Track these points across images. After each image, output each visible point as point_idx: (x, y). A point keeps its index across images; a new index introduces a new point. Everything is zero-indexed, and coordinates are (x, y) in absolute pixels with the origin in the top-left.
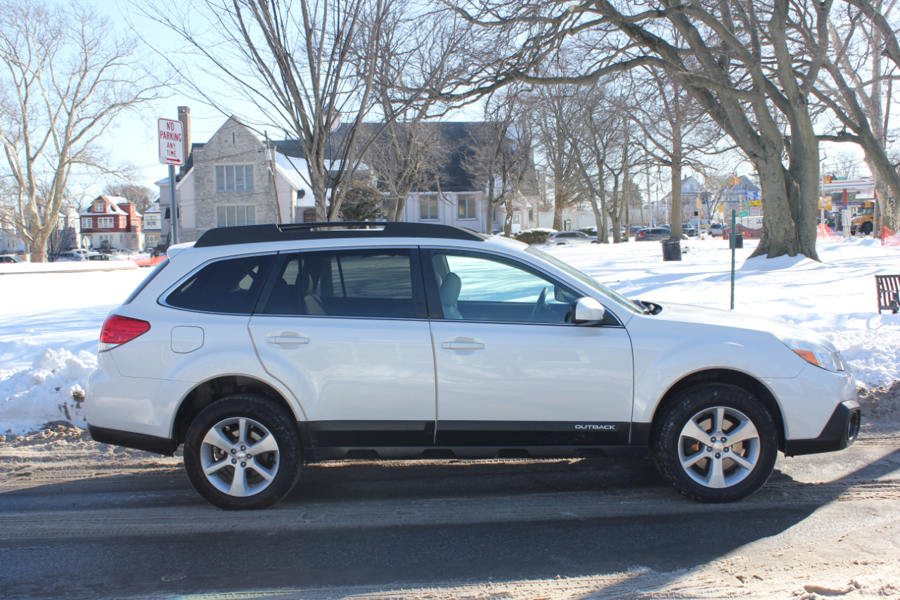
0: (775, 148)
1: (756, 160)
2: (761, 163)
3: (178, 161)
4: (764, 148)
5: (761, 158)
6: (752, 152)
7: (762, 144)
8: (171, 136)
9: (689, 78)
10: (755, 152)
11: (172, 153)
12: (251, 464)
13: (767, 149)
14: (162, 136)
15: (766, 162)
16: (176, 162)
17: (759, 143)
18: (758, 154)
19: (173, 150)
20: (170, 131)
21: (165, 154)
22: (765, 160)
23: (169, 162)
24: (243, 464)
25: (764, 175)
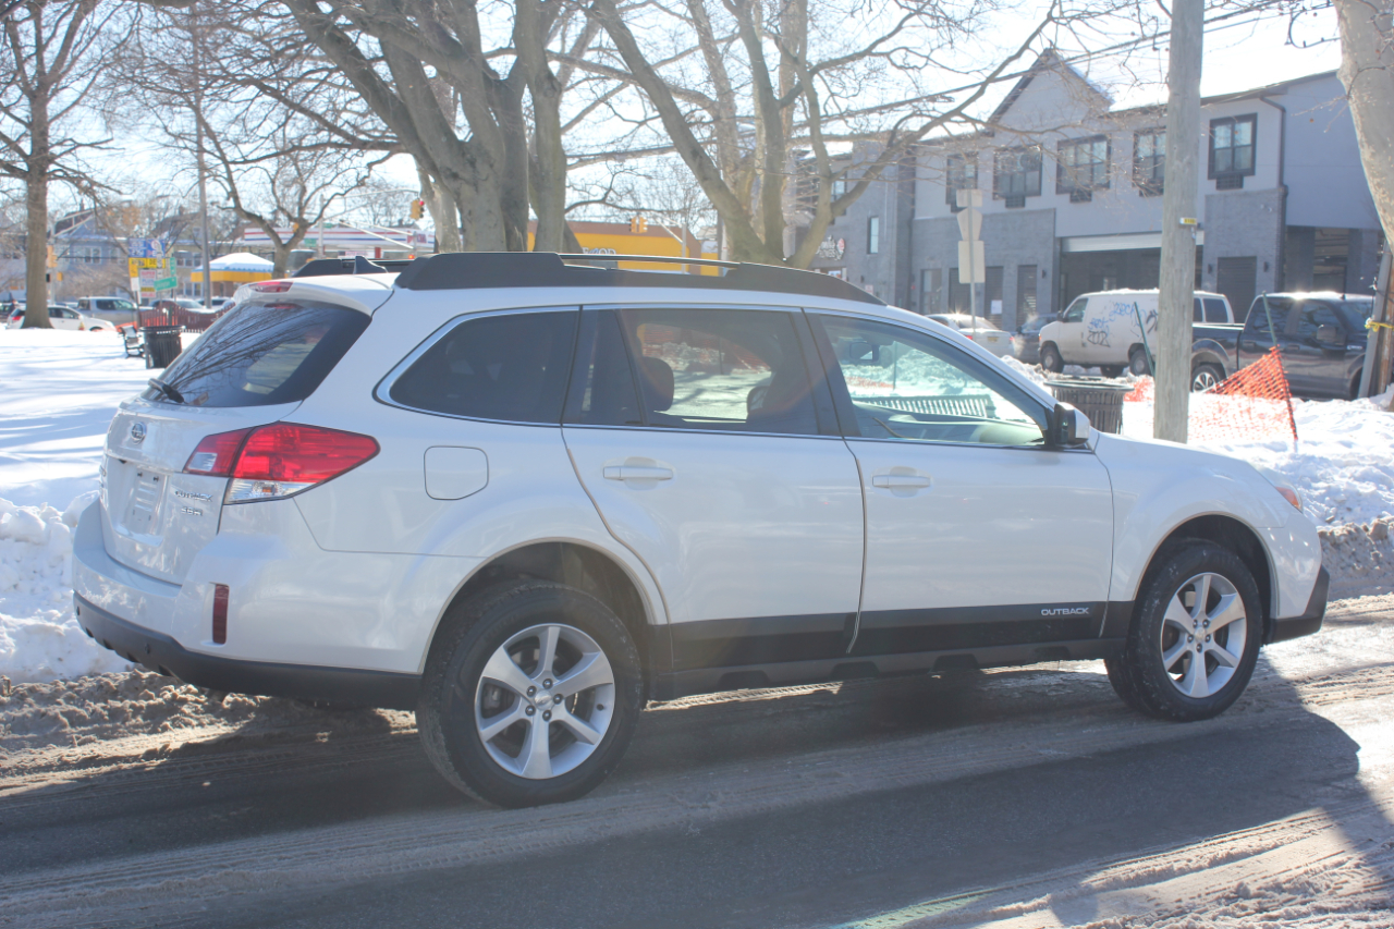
0: (491, 166)
1: (454, 185)
2: (467, 191)
4: (472, 163)
5: (467, 182)
6: (449, 169)
7: (468, 156)
10: (454, 170)
12: (561, 713)
13: (479, 165)
15: (477, 190)
17: (464, 154)
18: (461, 174)
22: (475, 185)
24: (547, 715)
25: (470, 213)
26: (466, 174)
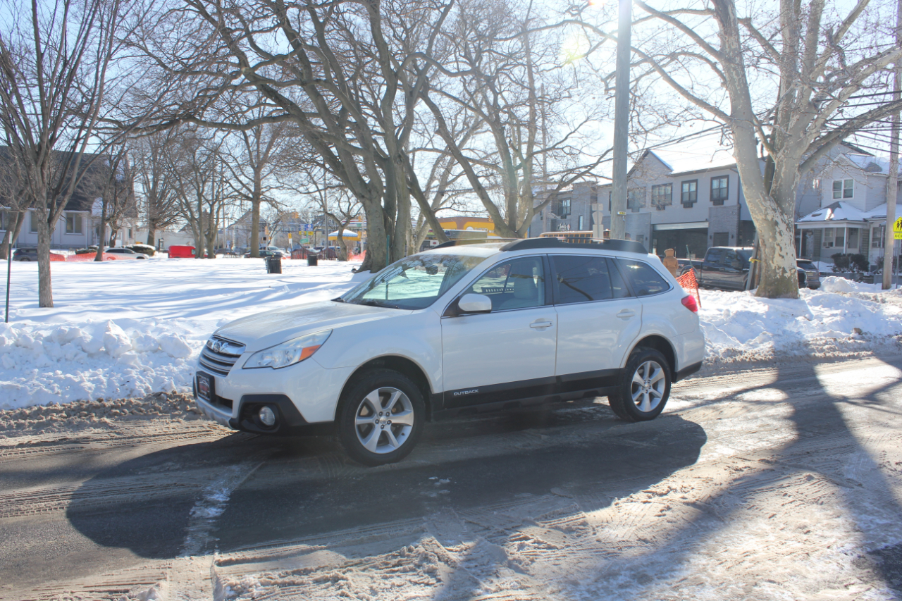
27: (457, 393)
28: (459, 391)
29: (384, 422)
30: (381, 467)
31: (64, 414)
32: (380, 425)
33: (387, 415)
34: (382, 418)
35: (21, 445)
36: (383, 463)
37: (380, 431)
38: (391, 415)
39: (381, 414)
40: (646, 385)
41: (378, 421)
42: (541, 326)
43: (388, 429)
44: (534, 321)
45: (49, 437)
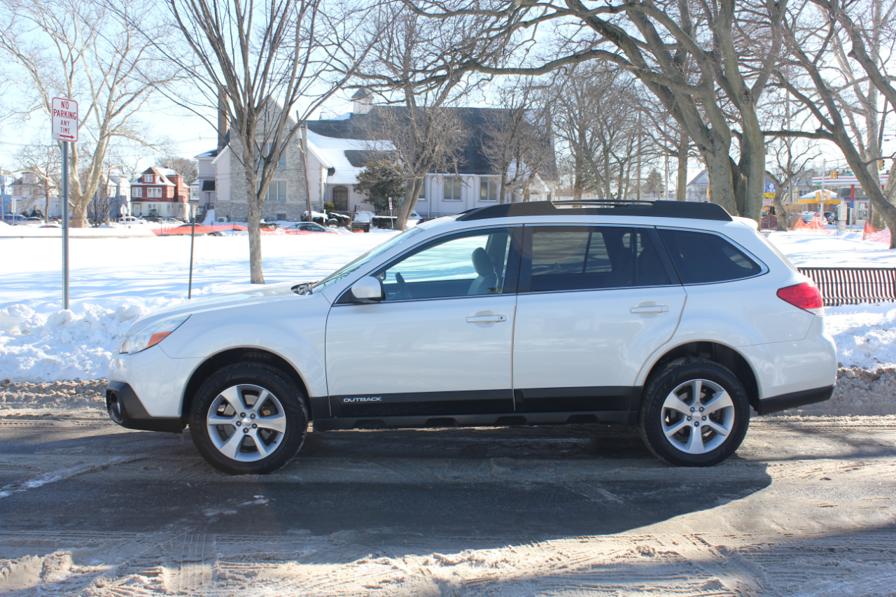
0: (723, 142)
1: (705, 153)
2: (710, 156)
3: (72, 137)
4: (712, 141)
5: (710, 152)
6: (702, 145)
7: (710, 138)
8: (66, 114)
9: (639, 72)
10: (704, 145)
11: (66, 130)
13: (715, 142)
14: (56, 114)
15: (714, 155)
16: (70, 139)
17: (708, 137)
18: (707, 147)
19: (66, 127)
20: (65, 110)
21: (58, 131)
22: (713, 153)
23: (62, 138)
25: (711, 168)
26: (709, 147)
27: (349, 400)
28: (352, 397)
29: (248, 424)
30: (240, 476)
31: (74, 391)
32: (242, 427)
33: (252, 417)
34: (245, 420)
35: (9, 417)
36: (243, 473)
37: (243, 434)
38: (257, 417)
39: (243, 415)
40: (697, 414)
41: (239, 423)
42: (485, 322)
43: (253, 433)
44: (473, 314)
45: (22, 412)
